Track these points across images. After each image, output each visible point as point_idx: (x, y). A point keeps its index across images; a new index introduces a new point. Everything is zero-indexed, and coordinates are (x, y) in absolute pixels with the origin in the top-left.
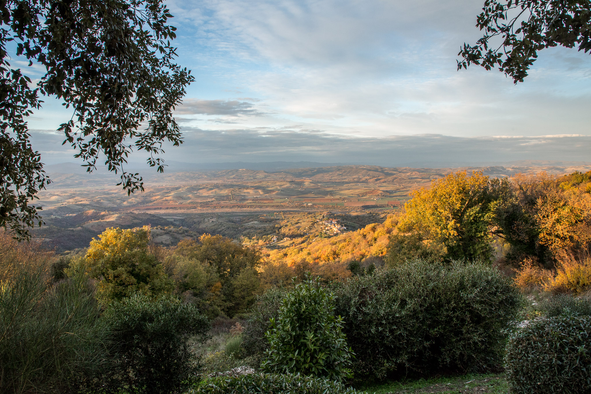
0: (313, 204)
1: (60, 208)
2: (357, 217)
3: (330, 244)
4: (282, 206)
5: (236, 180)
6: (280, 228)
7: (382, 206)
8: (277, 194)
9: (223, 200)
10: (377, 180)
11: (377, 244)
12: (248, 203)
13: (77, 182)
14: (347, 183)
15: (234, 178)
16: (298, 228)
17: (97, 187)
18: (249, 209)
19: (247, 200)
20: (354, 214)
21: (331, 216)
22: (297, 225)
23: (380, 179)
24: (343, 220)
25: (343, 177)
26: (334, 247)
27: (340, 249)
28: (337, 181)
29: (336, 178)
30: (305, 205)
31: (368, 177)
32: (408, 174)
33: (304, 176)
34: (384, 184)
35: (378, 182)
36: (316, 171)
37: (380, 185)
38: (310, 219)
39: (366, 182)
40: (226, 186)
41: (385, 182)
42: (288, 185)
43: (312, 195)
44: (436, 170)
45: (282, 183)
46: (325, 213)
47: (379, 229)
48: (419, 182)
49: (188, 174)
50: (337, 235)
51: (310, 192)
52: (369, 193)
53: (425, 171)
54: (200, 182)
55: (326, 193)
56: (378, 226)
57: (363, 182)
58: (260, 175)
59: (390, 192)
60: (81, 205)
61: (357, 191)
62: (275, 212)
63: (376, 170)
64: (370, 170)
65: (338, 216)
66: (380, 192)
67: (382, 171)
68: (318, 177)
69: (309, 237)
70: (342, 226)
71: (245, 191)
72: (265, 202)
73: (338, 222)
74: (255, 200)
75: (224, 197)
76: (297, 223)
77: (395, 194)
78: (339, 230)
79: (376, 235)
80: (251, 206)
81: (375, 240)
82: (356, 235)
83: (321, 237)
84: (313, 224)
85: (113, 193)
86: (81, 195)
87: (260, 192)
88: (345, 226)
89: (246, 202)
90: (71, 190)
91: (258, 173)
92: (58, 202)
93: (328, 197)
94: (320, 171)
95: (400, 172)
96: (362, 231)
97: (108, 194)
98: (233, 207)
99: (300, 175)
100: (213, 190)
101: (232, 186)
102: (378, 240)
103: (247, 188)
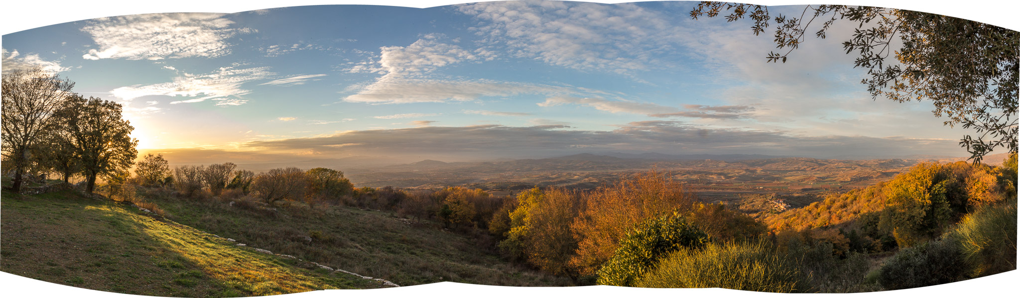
0: (764, 188)
1: (580, 184)
2: (799, 197)
3: (783, 218)
4: (740, 189)
5: (703, 168)
6: (739, 206)
7: (817, 189)
8: (736, 179)
9: (693, 183)
10: (812, 169)
11: (821, 217)
12: (713, 186)
13: (590, 167)
14: (790, 171)
15: (701, 166)
16: (753, 206)
17: (603, 171)
18: (713, 190)
19: (712, 183)
20: (796, 195)
21: (778, 197)
22: (752, 204)
23: (815, 168)
24: (788, 200)
25: (787, 167)
26: (787, 220)
27: (792, 223)
28: (782, 169)
29: (781, 167)
30: (757, 188)
31: (805, 167)
32: (836, 164)
33: (756, 166)
34: (818, 172)
35: (813, 170)
36: (765, 161)
37: (815, 173)
38: (762, 199)
39: (804, 170)
40: (695, 173)
41: (818, 170)
42: (744, 172)
43: (763, 181)
44: (856, 161)
45: (740, 171)
46: (774, 194)
47: (821, 207)
48: (844, 170)
49: (666, 163)
50: (784, 211)
51: (761, 178)
52: (807, 179)
53: (848, 162)
54: (676, 169)
55: (774, 179)
56: (820, 205)
57: (802, 170)
58: (722, 165)
59: (823, 178)
60: (593, 182)
61: (797, 177)
62: (734, 193)
63: (812, 161)
64: (807, 161)
65: (784, 197)
66: (815, 178)
67: (816, 162)
68: (768, 166)
69: (762, 213)
70: (787, 204)
71: (710, 176)
72: (727, 185)
73: (784, 202)
74: (718, 183)
75: (694, 180)
76: (752, 202)
77: (826, 180)
78: (785, 207)
79: (819, 211)
80: (715, 189)
81: (819, 214)
82: (803, 211)
83: (772, 213)
84: (765, 203)
85: (614, 175)
86: (592, 176)
87: (723, 178)
88: (790, 204)
89: (710, 185)
90: (587, 172)
91: (720, 163)
92: (578, 180)
93: (776, 182)
94: (770, 161)
95: (830, 163)
96: (807, 208)
97: (610, 176)
98: (701, 188)
99: (753, 165)
100: (686, 176)
101: (699, 172)
102: (821, 214)
103: (712, 174)
